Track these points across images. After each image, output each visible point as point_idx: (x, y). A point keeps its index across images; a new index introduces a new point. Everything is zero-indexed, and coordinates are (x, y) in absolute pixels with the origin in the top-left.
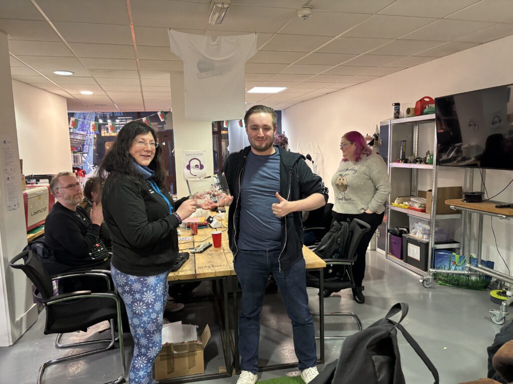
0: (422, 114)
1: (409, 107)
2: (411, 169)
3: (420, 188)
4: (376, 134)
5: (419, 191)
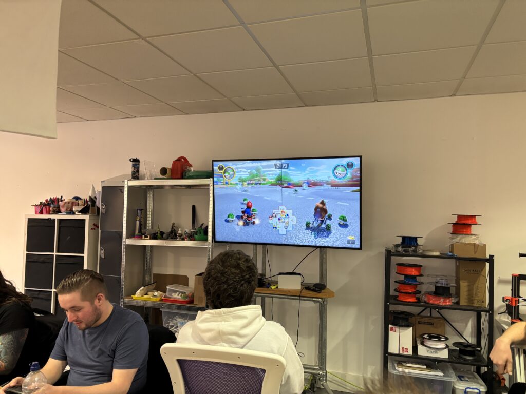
0: (182, 177)
1: (166, 167)
2: (144, 247)
3: (156, 270)
4: (93, 197)
5: (154, 274)
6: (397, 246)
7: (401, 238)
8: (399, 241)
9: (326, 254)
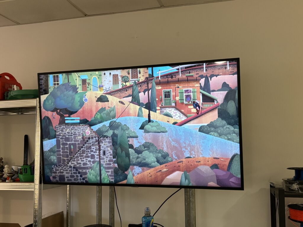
0: (4, 99)
6: (289, 182)
7: (294, 171)
8: (292, 174)
9: (194, 195)
